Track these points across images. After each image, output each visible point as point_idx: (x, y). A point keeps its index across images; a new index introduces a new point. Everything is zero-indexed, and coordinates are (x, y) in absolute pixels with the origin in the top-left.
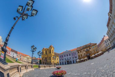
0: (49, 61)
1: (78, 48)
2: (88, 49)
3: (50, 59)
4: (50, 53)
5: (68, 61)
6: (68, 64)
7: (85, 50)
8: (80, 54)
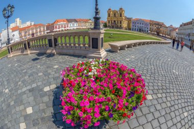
0: (119, 25)
1: (150, 21)
2: (160, 27)
3: (121, 23)
4: (121, 16)
5: (140, 29)
6: (140, 31)
7: (157, 26)
8: (151, 27)
